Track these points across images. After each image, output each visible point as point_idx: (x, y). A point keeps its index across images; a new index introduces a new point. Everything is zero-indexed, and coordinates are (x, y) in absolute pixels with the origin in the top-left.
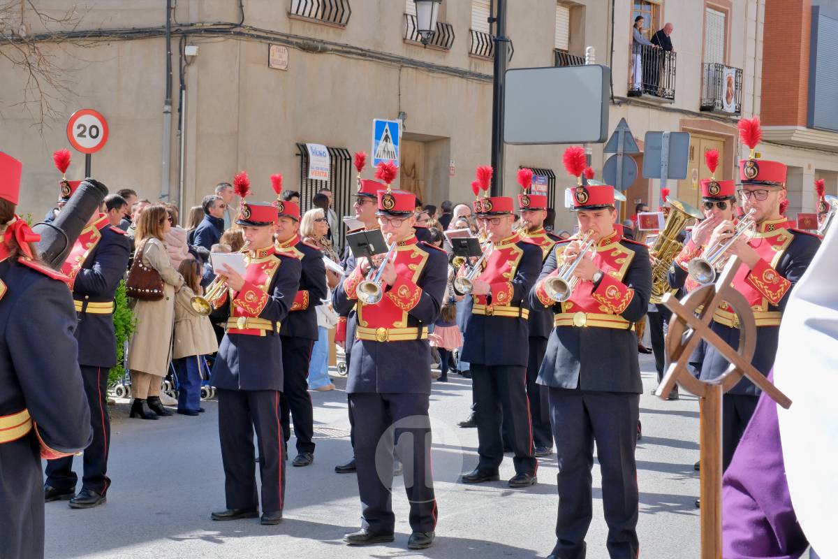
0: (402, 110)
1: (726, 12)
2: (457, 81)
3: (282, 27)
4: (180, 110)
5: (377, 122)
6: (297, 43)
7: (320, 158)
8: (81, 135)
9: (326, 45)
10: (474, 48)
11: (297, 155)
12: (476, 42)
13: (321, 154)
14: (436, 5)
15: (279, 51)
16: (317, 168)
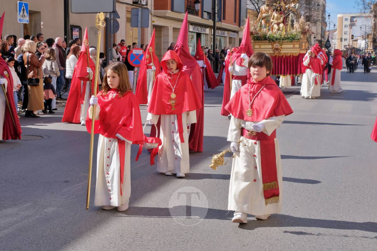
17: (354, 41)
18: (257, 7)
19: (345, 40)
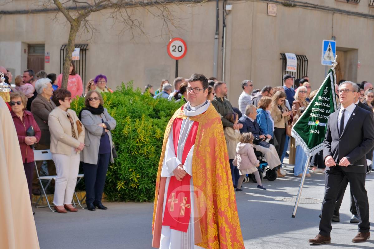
0: (334, 35)
2: (362, 19)
4: (223, 37)
5: (325, 42)
6: (281, 2)
7: (292, 60)
8: (174, 51)
9: (296, 3)
10: (372, 3)
11: (281, 59)
13: (292, 59)
15: (272, 7)
16: (291, 66)
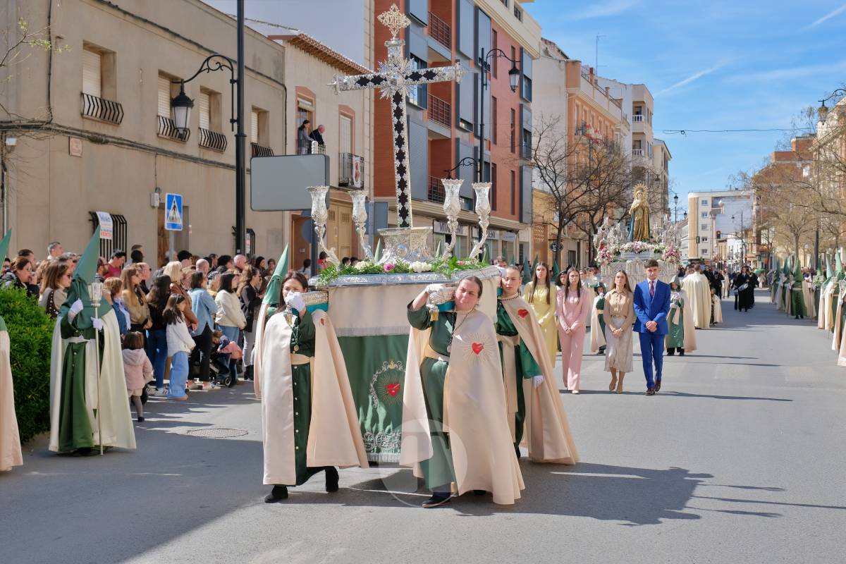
0: (158, 186)
1: (351, 118)
2: (191, 165)
3: (78, 124)
4: (3, 187)
5: (169, 196)
6: (88, 137)
7: (106, 222)
9: (107, 138)
10: (203, 142)
11: (90, 220)
12: (204, 137)
13: (106, 220)
14: (189, 109)
15: (76, 143)
16: (105, 230)
17: (720, 242)
18: (554, 188)
19: (703, 240)
